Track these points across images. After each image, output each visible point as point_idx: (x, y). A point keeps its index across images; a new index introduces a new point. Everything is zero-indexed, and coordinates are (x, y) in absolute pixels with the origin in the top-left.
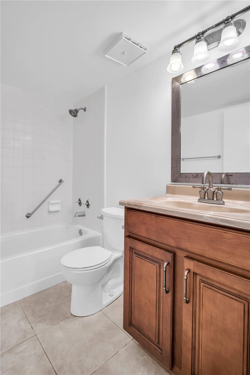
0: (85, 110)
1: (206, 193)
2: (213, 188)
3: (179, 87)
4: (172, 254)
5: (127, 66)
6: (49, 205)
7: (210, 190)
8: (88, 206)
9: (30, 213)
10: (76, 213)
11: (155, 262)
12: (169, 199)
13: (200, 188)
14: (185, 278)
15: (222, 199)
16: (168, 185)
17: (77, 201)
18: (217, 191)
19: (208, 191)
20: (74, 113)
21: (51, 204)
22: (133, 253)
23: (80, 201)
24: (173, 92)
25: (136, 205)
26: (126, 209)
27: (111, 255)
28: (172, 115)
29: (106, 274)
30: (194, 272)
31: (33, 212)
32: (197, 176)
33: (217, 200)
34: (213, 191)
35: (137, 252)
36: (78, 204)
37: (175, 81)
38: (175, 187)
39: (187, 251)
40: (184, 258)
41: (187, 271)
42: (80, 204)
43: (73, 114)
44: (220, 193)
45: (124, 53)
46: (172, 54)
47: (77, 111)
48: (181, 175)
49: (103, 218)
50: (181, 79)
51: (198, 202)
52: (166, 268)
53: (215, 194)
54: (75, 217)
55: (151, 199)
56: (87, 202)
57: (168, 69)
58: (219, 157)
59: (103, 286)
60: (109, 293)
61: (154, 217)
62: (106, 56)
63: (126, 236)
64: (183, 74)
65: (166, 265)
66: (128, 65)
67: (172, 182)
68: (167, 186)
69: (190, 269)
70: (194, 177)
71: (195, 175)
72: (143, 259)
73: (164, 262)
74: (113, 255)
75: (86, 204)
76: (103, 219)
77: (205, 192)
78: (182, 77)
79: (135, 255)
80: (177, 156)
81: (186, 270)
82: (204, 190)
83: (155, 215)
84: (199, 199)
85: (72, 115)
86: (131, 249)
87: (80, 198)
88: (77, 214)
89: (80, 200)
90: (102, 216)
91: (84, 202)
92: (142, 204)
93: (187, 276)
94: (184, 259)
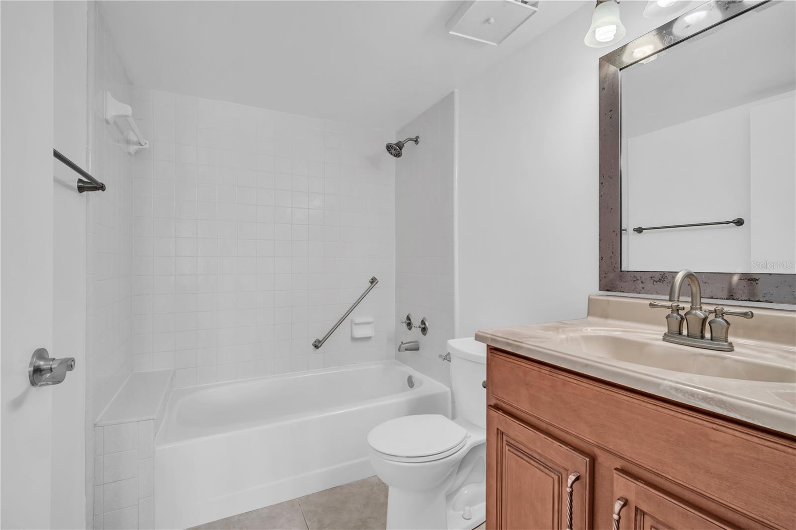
0: (416, 141)
1: (685, 322)
2: (701, 309)
3: (615, 75)
4: (588, 459)
5: (496, 45)
6: (353, 325)
7: (695, 315)
8: (424, 330)
9: (321, 340)
10: (402, 343)
11: (550, 469)
12: (589, 329)
13: (668, 307)
14: (616, 517)
15: (726, 337)
16: (590, 297)
17: (404, 321)
18: (712, 317)
19: (687, 317)
20: (395, 150)
21: (356, 324)
22: (505, 442)
23: (410, 320)
24: (602, 89)
25: (509, 344)
26: (489, 350)
27: (466, 437)
28: (600, 139)
29: (456, 471)
30: (637, 508)
31: (325, 339)
32: (663, 279)
33: (712, 340)
34: (703, 316)
35: (512, 442)
36: (405, 325)
37: (607, 64)
38: (608, 301)
39: (623, 458)
40: (614, 471)
41: (619, 501)
42: (409, 325)
43: (393, 151)
44: (720, 322)
45: (487, 20)
46: (597, 5)
47: (400, 145)
48: (623, 275)
49: (450, 358)
50: (621, 58)
51: (664, 340)
52: (571, 487)
53: (707, 326)
54: (399, 350)
55: (547, 329)
56: (423, 322)
57: (587, 41)
58: (739, 222)
59: (449, 497)
60: (462, 512)
61: (547, 372)
62: (450, 33)
63: (490, 406)
64: (626, 46)
65: (573, 480)
66: (499, 43)
67: (600, 290)
68: (589, 300)
69: (628, 499)
70: (656, 281)
71: (658, 276)
72: (524, 460)
73: (569, 472)
74: (470, 437)
75: (420, 327)
76: (450, 361)
77: (682, 318)
78: (624, 52)
79: (507, 447)
80: (614, 231)
81: (619, 499)
82: (679, 314)
83: (549, 369)
84: (665, 334)
85: (391, 154)
86: (500, 434)
87: (409, 314)
88: (403, 345)
89: (408, 318)
90: (449, 354)
91: (416, 322)
92: (522, 343)
93: (619, 514)
94: (615, 475)
